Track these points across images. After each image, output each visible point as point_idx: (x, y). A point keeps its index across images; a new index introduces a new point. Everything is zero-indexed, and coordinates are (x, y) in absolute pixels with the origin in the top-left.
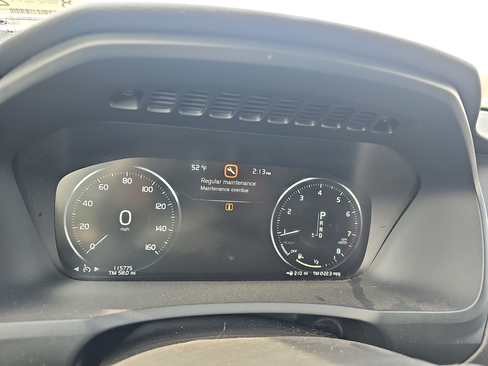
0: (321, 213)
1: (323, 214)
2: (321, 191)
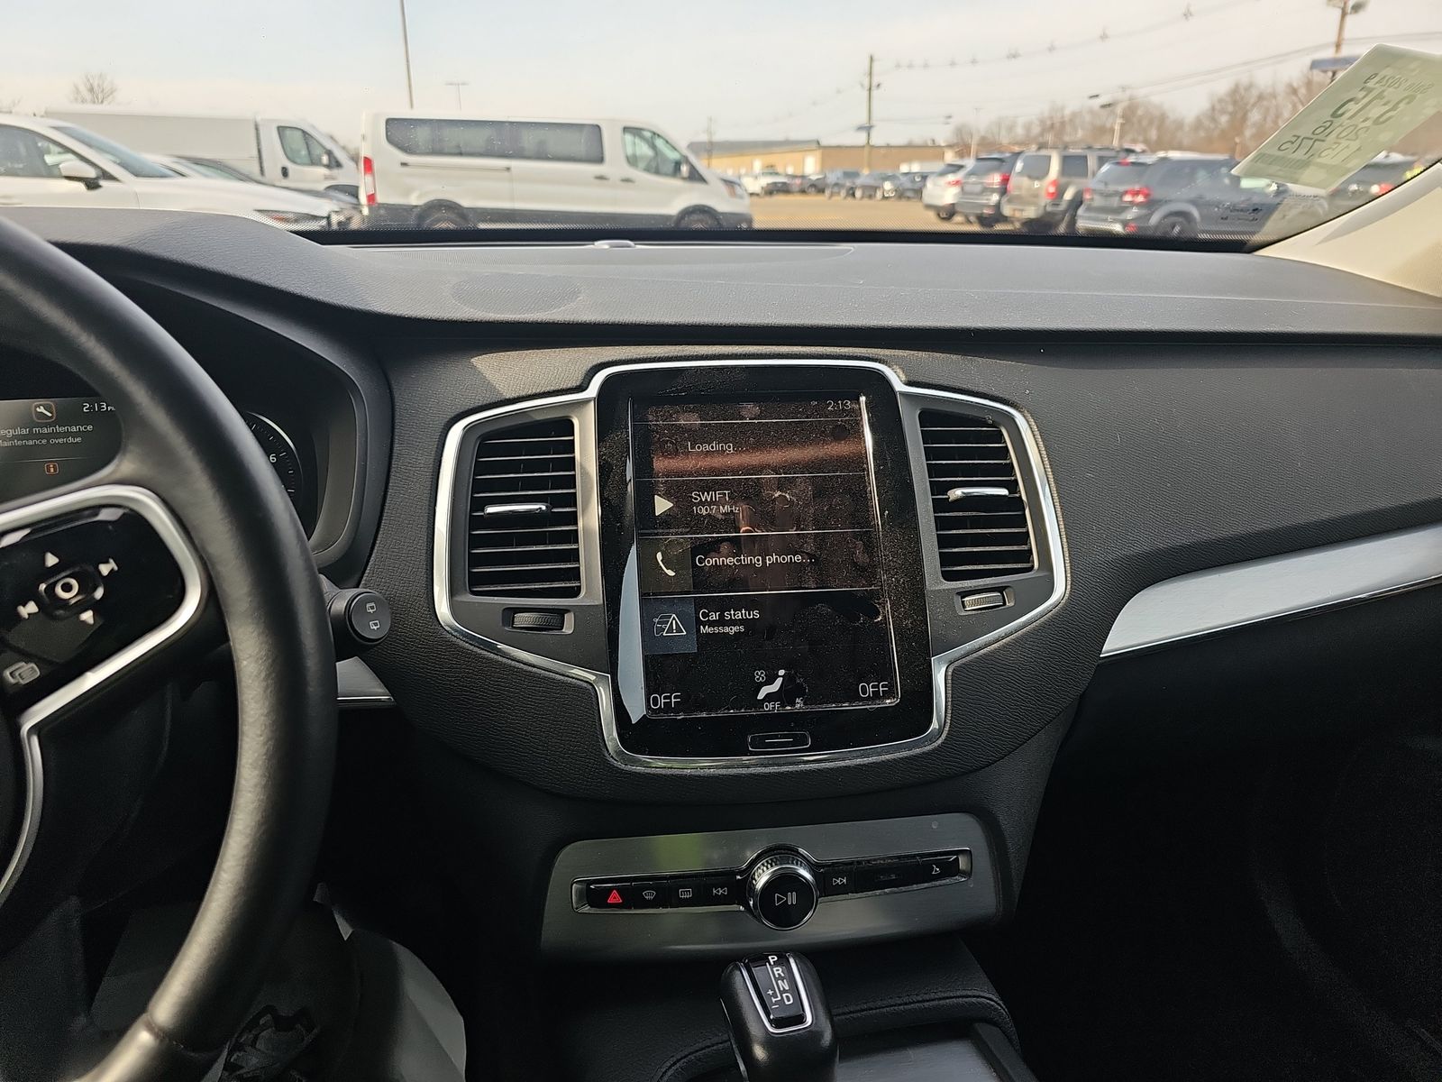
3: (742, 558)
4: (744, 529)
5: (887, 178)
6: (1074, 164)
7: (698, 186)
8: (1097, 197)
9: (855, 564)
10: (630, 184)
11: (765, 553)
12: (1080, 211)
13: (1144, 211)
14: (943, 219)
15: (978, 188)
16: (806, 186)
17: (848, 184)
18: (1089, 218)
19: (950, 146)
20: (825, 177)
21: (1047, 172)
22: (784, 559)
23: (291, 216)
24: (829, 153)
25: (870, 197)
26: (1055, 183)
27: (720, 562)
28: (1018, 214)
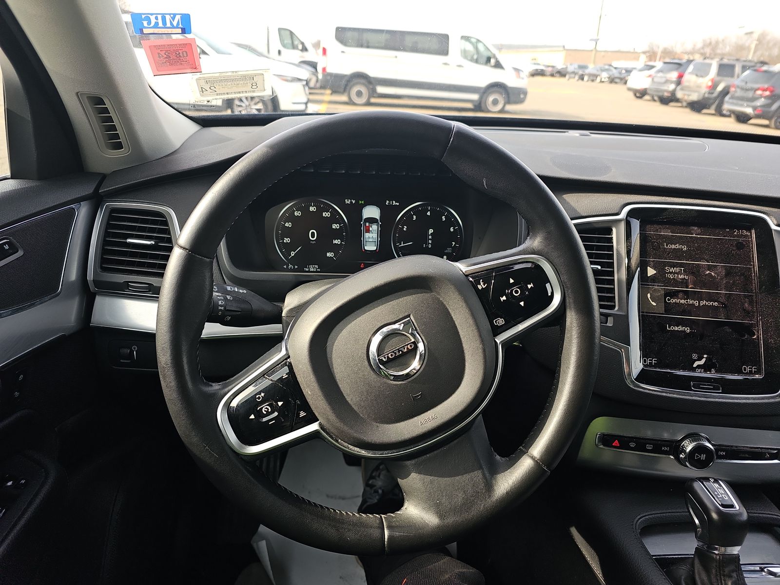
0: (430, 230)
1: (431, 231)
2: (429, 212)
3: (689, 300)
4: (690, 286)
5: (603, 70)
6: (726, 69)
7: (498, 71)
8: (738, 90)
9: (744, 310)
10: (461, 68)
11: (700, 299)
12: (727, 98)
13: (768, 101)
14: (638, 97)
15: (663, 80)
16: (554, 72)
17: (581, 72)
18: (732, 104)
19: (644, 53)
20: (567, 68)
21: (707, 74)
22: (709, 303)
23: (289, 79)
24: (571, 53)
25: (593, 81)
26: (712, 80)
27: (678, 301)
28: (686, 98)
